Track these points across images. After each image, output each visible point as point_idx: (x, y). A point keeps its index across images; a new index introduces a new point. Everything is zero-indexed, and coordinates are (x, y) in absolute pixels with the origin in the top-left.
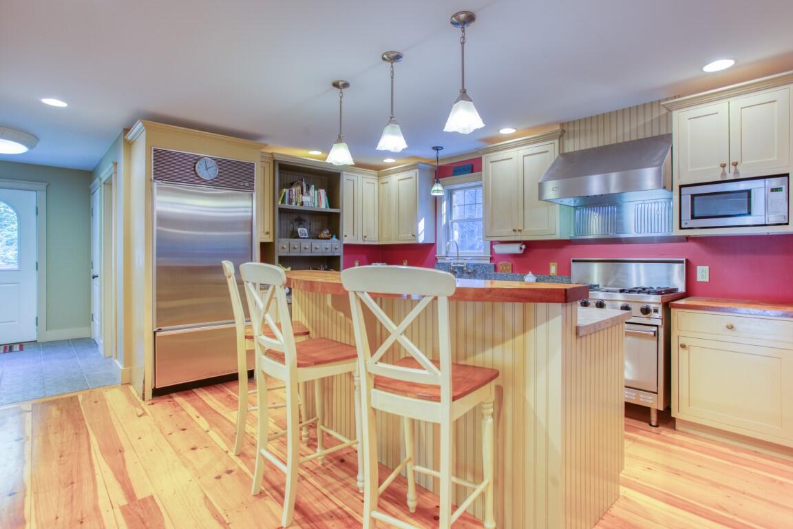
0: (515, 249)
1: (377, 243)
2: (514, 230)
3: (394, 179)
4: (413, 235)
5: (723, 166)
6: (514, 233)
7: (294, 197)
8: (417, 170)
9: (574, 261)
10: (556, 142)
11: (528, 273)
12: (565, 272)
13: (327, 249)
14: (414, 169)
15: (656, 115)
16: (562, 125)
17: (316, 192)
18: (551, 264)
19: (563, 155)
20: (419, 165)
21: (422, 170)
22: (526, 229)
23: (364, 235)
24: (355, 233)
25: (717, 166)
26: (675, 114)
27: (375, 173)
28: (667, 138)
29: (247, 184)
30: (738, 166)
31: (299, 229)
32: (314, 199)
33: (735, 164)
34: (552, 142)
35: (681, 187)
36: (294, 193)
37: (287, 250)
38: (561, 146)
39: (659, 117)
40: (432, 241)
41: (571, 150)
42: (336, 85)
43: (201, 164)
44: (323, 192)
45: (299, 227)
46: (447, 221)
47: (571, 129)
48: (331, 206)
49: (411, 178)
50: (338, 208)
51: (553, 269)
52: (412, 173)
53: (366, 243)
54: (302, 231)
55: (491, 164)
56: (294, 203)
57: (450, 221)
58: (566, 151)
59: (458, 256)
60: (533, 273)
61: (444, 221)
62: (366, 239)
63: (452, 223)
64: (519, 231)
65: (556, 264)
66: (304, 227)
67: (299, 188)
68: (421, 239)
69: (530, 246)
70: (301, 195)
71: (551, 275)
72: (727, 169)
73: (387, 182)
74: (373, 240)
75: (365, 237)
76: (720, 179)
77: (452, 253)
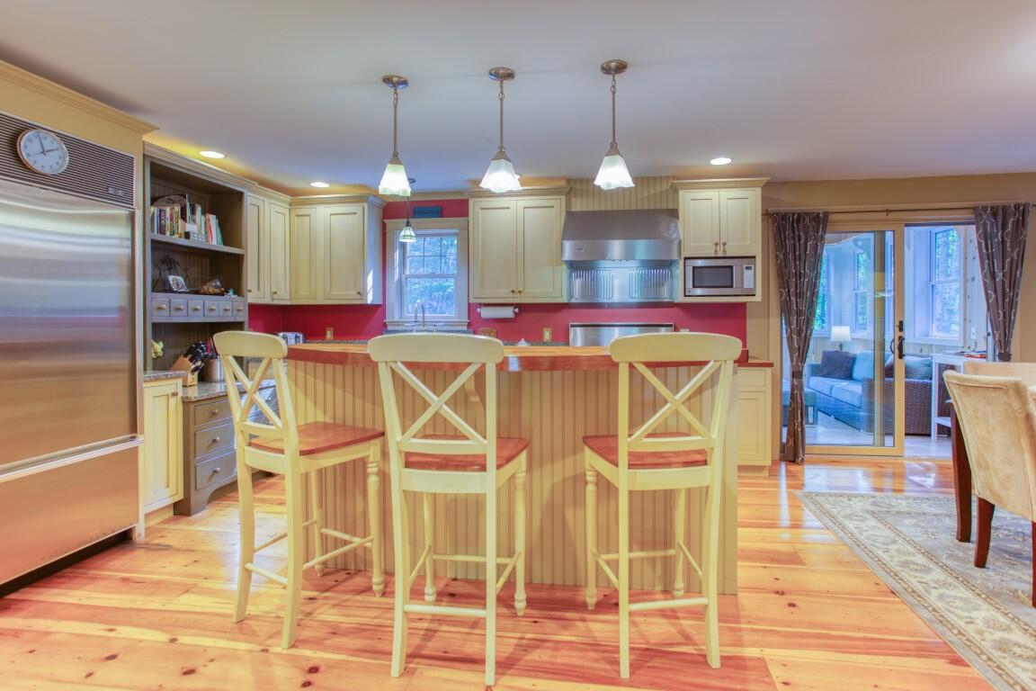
0: (508, 313)
1: (288, 303)
2: (513, 292)
3: (322, 213)
4: (359, 293)
5: (716, 245)
6: (511, 295)
7: (168, 223)
8: (366, 205)
9: (572, 326)
10: (563, 198)
11: (520, 340)
12: (562, 337)
13: (226, 310)
14: (363, 202)
15: (658, 190)
16: (568, 181)
17: (203, 218)
18: (545, 329)
19: (570, 214)
20: (371, 198)
21: (371, 205)
22: (526, 291)
23: (274, 290)
24: (261, 288)
25: (711, 244)
26: (681, 192)
27: (288, 198)
28: (673, 214)
29: (120, 193)
30: (726, 246)
31: (171, 278)
32: (202, 231)
33: (724, 244)
34: (559, 197)
35: (686, 258)
36: (168, 216)
37: (184, 312)
38: (568, 203)
39: (661, 192)
40: (380, 302)
41: (578, 209)
42: (388, 80)
43: (30, 140)
44: (213, 219)
45: (170, 274)
46: (400, 275)
47: (578, 187)
48: (226, 241)
49: (355, 213)
50: (239, 245)
51: (547, 335)
52: (357, 208)
53: (276, 302)
54: (175, 280)
55: (480, 211)
56: (168, 233)
57: (403, 277)
58: (573, 209)
59: (424, 322)
60: (525, 340)
61: (397, 277)
62: (275, 296)
63: (406, 278)
64: (520, 292)
65: (549, 329)
66: (178, 275)
67: (177, 209)
68: (370, 300)
69: (523, 308)
70: (180, 221)
71: (544, 341)
72: (718, 247)
73: (309, 215)
74: (284, 298)
75: (276, 293)
76: (713, 255)
77: (408, 317)
